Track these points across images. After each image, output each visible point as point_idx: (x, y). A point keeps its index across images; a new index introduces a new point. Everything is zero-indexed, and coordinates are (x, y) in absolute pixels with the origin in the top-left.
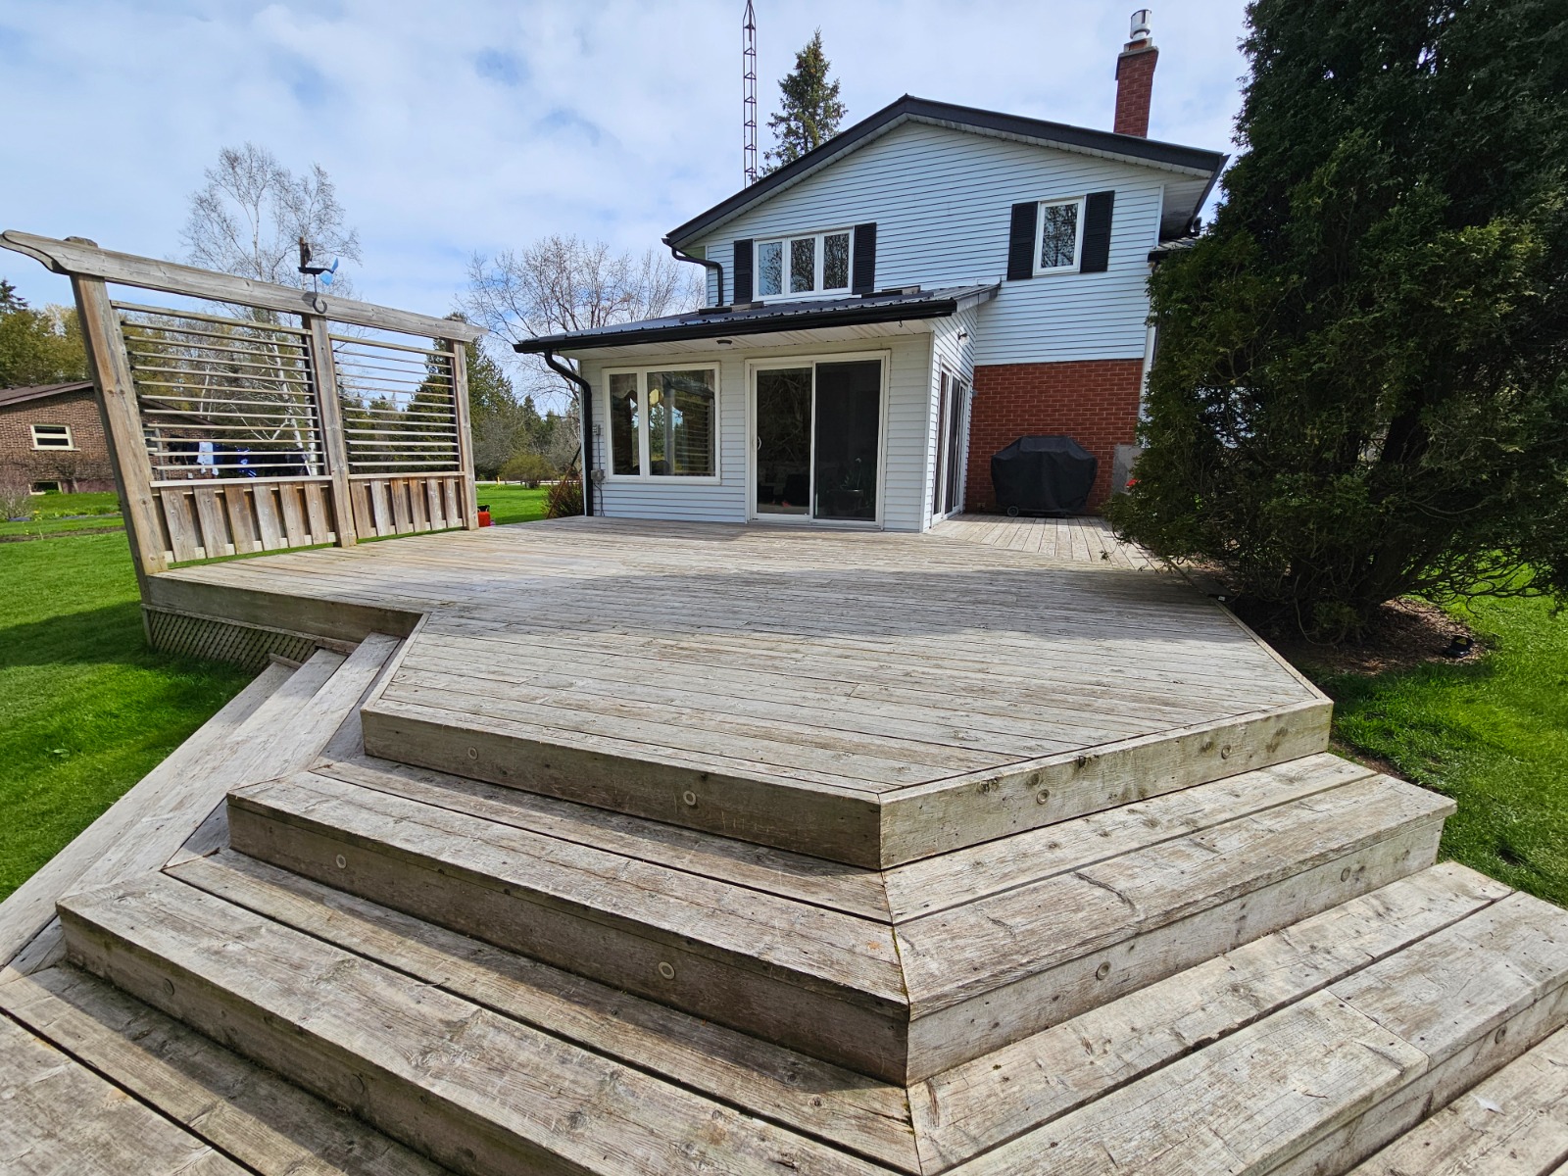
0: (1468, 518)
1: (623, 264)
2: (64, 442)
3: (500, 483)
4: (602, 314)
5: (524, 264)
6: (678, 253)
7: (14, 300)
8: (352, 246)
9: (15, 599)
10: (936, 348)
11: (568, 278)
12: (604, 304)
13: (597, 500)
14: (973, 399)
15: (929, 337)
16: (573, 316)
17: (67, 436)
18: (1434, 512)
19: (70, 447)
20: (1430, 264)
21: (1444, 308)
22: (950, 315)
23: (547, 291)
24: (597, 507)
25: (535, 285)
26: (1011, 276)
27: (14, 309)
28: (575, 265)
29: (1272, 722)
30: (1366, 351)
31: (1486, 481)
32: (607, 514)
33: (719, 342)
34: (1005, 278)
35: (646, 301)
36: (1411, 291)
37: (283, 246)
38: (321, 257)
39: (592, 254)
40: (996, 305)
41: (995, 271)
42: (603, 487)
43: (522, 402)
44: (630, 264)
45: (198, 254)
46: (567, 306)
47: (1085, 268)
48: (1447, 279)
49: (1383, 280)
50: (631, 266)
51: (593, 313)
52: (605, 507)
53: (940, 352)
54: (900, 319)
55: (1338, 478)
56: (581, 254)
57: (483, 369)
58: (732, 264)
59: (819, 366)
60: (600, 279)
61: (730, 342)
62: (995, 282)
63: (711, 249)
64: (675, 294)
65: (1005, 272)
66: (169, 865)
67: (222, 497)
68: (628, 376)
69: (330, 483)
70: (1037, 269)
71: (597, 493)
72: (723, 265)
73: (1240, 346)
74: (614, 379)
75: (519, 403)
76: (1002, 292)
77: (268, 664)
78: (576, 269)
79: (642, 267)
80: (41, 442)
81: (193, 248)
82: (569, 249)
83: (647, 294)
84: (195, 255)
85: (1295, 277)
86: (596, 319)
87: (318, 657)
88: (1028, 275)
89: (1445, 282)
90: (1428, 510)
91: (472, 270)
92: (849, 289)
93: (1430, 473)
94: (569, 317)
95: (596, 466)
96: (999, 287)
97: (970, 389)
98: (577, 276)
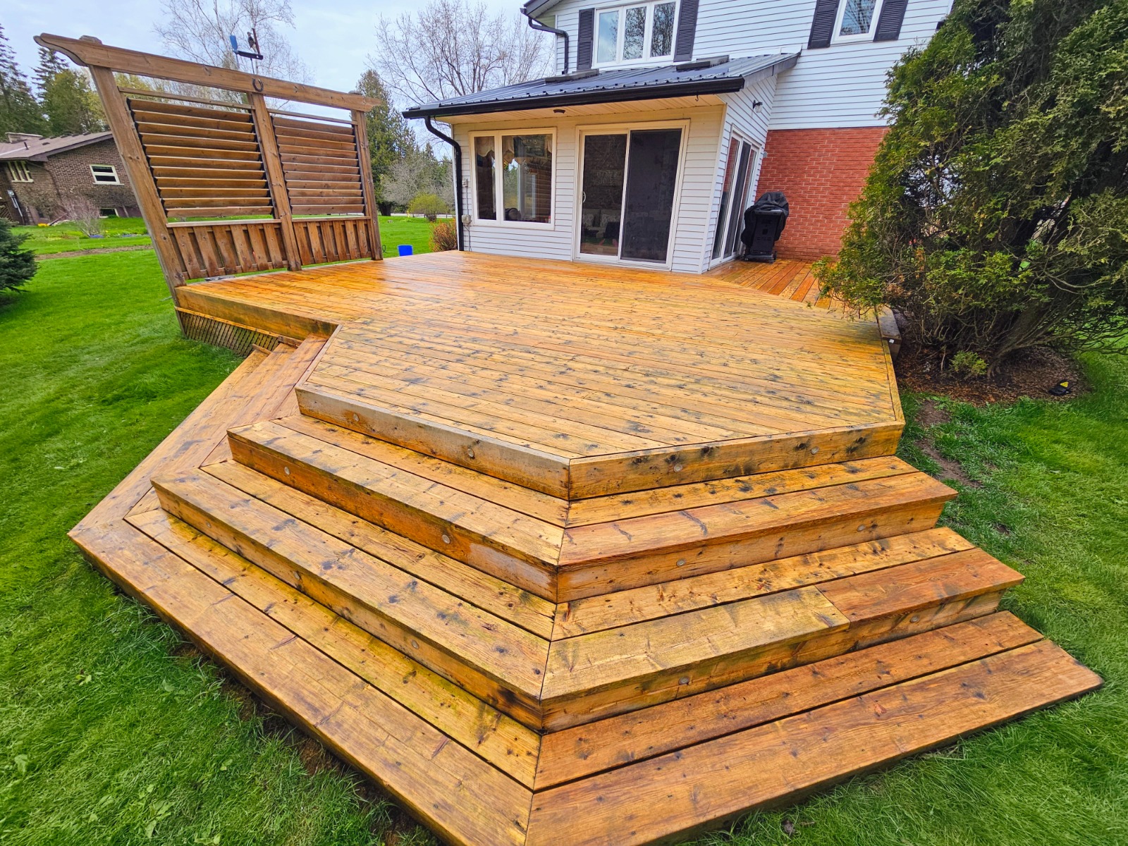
0: (1086, 291)
1: (498, 23)
2: (113, 179)
3: (410, 215)
4: (482, 72)
5: (420, 25)
6: (534, 22)
7: (59, 61)
8: (287, 11)
9: (103, 297)
10: (728, 118)
11: (455, 38)
12: (484, 62)
13: (466, 239)
14: (764, 160)
15: (723, 107)
16: (459, 74)
17: (114, 174)
18: (1065, 286)
19: (117, 182)
20: (1110, 70)
21: (1110, 113)
22: (738, 90)
23: (438, 51)
24: (466, 244)
25: (428, 45)
26: (812, 45)
27: (60, 68)
28: (459, 25)
29: (855, 434)
30: (1038, 148)
31: (1105, 264)
32: (473, 249)
33: (555, 111)
34: (806, 46)
35: (517, 59)
36: (1086, 94)
37: (236, 12)
38: (264, 21)
39: (474, 15)
40: (794, 72)
41: (796, 41)
42: (471, 229)
43: (423, 149)
44: (504, 24)
45: (176, 21)
46: (455, 64)
47: (878, 38)
48: (1120, 84)
49: (1068, 83)
50: (505, 25)
51: (475, 70)
52: (472, 244)
53: (731, 121)
54: (697, 94)
55: (991, 255)
56: (465, 15)
57: (393, 121)
58: (577, 32)
59: (634, 133)
60: (480, 39)
61: (563, 111)
62: (795, 50)
63: (560, 18)
64: (541, 52)
65: (807, 40)
66: (206, 463)
67: (212, 234)
68: (488, 138)
69: (280, 224)
70: (836, 37)
71: (466, 233)
72: (569, 33)
73: (939, 139)
74: (478, 141)
75: (421, 150)
76: (801, 60)
77: (252, 351)
78: (460, 29)
79: (514, 27)
80: (99, 178)
81: (172, 16)
82: (455, 9)
83: (517, 53)
84: (174, 23)
85: (996, 77)
86: (477, 76)
87: (280, 348)
88: (826, 44)
89: (1117, 87)
90: (1060, 284)
91: (379, 31)
92: (671, 57)
93: (1064, 256)
94: (456, 75)
95: (465, 212)
96: (799, 55)
97: (761, 151)
98: (462, 37)
